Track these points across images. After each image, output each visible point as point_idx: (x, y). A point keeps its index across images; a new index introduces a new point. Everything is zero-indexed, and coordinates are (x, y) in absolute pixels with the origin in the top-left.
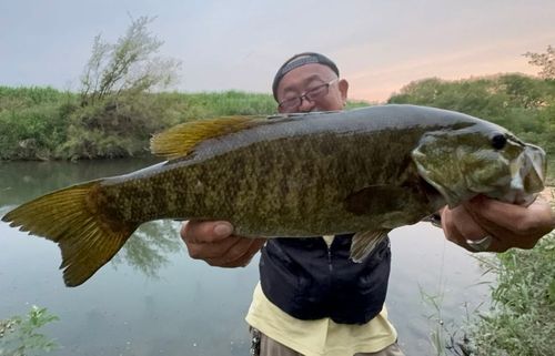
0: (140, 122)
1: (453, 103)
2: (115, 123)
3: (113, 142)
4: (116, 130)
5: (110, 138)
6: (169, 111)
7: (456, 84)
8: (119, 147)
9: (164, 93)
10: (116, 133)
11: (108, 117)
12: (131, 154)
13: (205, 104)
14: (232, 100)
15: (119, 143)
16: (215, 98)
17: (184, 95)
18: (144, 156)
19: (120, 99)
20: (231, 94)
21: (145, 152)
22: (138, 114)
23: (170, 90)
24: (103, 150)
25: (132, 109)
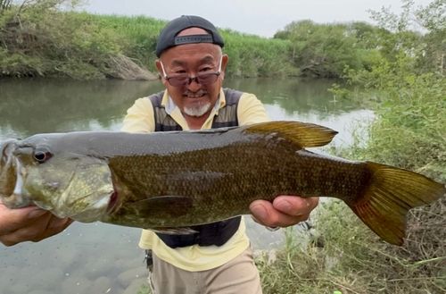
0: (49, 42)
1: (320, 42)
2: (20, 41)
3: (19, 61)
4: (21, 47)
5: (15, 57)
6: (78, 32)
7: (323, 26)
8: (27, 66)
9: (72, 12)
10: (21, 52)
11: (11, 34)
12: (41, 74)
13: (115, 27)
14: (142, 26)
15: (26, 62)
16: (126, 22)
17: (94, 16)
18: (55, 76)
19: (23, 16)
20: (141, 20)
21: (57, 72)
22: (45, 33)
23: (79, 9)
24: (8, 68)
25: (38, 27)
